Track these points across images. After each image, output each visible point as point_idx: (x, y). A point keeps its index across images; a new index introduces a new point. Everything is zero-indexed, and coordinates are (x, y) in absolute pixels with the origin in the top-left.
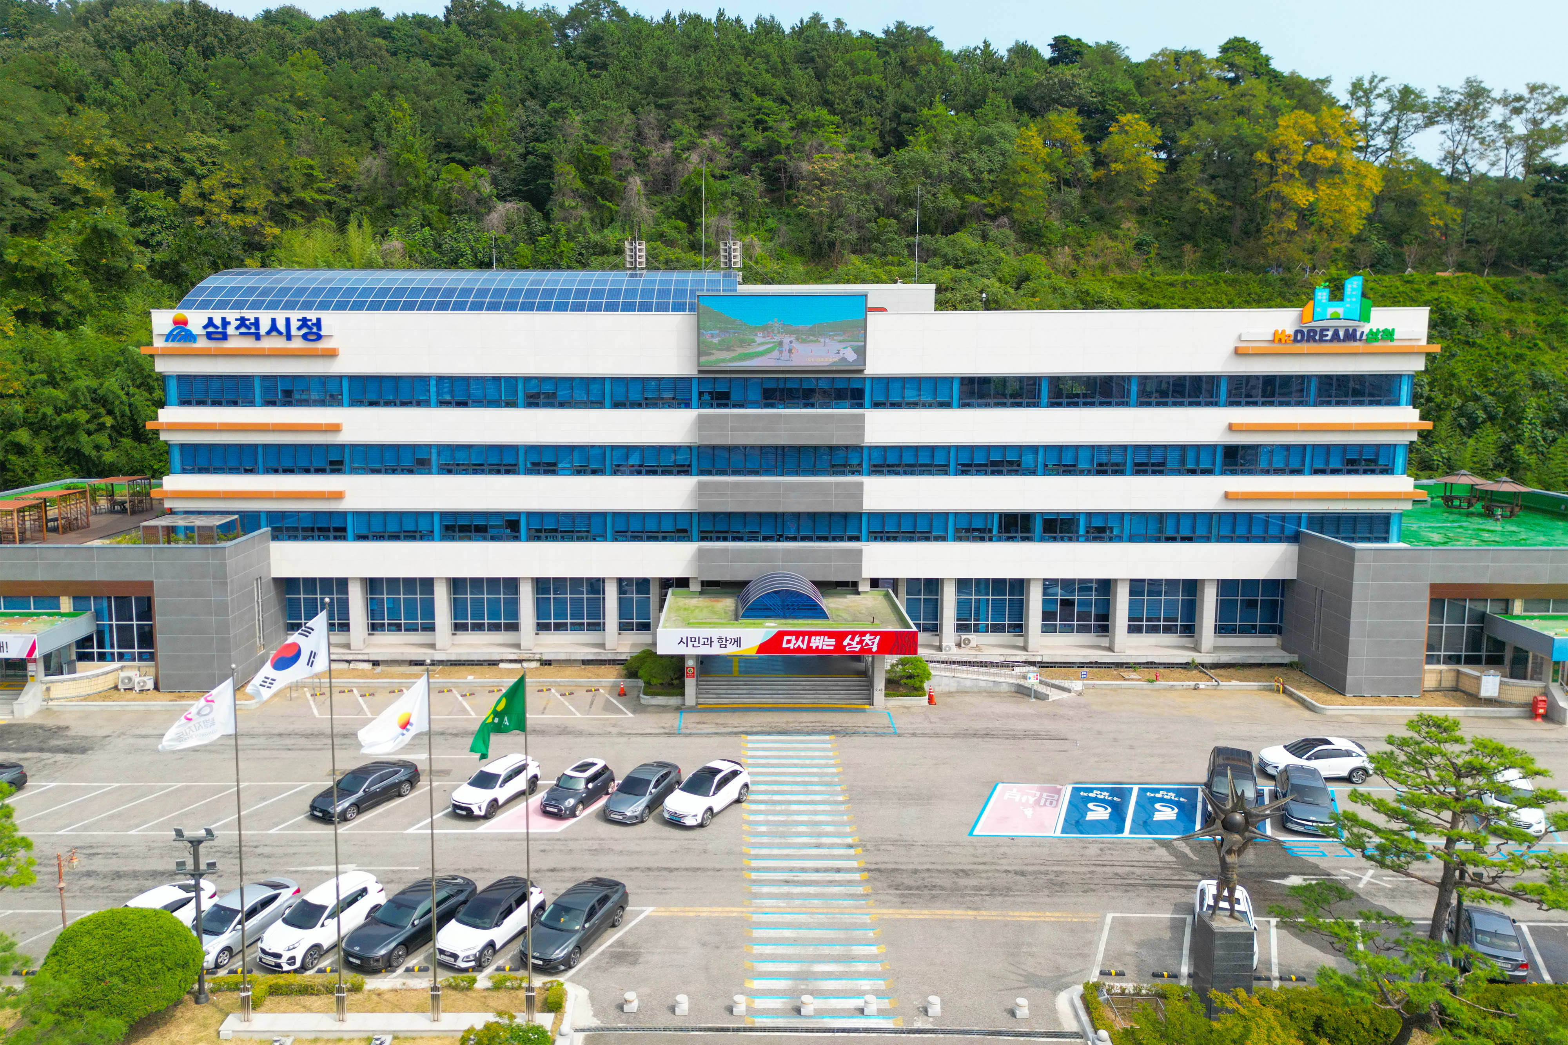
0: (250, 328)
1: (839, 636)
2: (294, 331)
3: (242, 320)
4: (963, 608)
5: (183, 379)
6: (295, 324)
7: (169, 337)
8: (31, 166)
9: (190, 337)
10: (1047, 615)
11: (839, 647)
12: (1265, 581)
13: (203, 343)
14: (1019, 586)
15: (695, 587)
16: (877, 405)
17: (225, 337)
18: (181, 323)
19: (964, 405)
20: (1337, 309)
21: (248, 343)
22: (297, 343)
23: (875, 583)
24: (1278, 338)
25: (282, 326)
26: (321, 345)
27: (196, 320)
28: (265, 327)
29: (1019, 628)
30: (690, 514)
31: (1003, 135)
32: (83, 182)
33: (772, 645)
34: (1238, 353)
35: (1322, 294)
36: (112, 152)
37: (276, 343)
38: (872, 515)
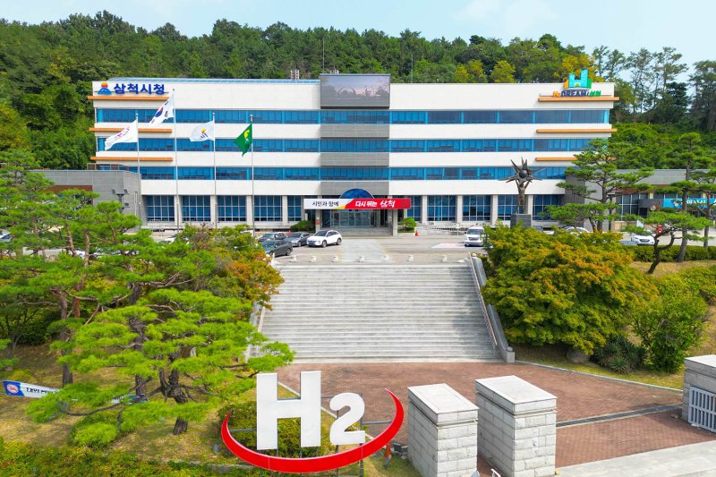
0: (133, 89)
1: (379, 201)
2: (152, 90)
3: (131, 85)
4: (430, 210)
5: (105, 111)
6: (153, 87)
7: (100, 92)
8: (35, 67)
9: (109, 92)
10: (465, 214)
12: (553, 195)
13: (114, 95)
14: (453, 198)
15: (319, 197)
16: (394, 122)
17: (123, 92)
18: (105, 87)
19: (430, 123)
20: (578, 83)
21: (133, 95)
22: (154, 96)
23: (394, 197)
24: (555, 95)
25: (147, 88)
26: (165, 96)
27: (111, 85)
28: (140, 88)
29: (453, 219)
30: (318, 168)
32: (58, 75)
33: (351, 205)
34: (540, 101)
35: (572, 77)
36: (69, 63)
37: (146, 95)
38: (393, 169)
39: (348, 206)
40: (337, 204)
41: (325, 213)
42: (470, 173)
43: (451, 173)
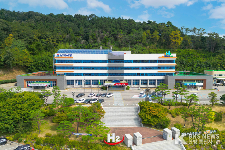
0: (65, 55)
1: (121, 84)
3: (64, 54)
4: (133, 83)
6: (69, 55)
7: (57, 56)
8: (30, 36)
9: (59, 56)
10: (142, 83)
11: (121, 85)
12: (162, 80)
13: (60, 57)
14: (139, 80)
15: (108, 80)
16: (125, 63)
17: (62, 56)
18: (58, 55)
19: (133, 63)
20: (168, 54)
21: (64, 57)
22: (69, 57)
23: (125, 80)
26: (71, 57)
27: (59, 54)
28: (66, 55)
29: (139, 85)
30: (107, 73)
31: (141, 33)
33: (115, 84)
34: (159, 58)
35: (166, 52)
37: (67, 57)
38: (125, 73)
39: (114, 85)
40: (112, 84)
41: (109, 86)
42: (142, 74)
43: (138, 74)
